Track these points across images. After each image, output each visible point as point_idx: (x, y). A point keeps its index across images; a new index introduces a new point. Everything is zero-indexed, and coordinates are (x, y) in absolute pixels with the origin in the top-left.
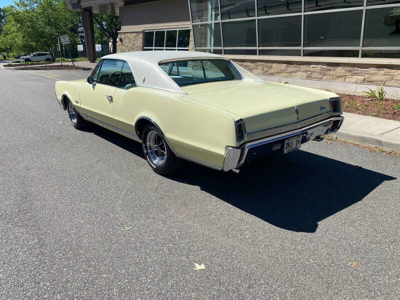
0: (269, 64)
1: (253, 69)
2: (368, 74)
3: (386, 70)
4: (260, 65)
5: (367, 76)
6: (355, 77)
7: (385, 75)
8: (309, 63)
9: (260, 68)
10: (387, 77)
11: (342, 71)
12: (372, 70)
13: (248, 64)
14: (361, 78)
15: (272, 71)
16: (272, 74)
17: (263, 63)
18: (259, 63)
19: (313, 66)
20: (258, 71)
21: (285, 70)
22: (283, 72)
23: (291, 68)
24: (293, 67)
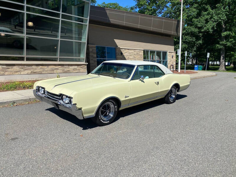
2: (32, 69)
3: (41, 67)
5: (32, 70)
6: (26, 71)
7: (41, 69)
10: (42, 70)
11: (18, 69)
12: (34, 67)
14: (30, 71)
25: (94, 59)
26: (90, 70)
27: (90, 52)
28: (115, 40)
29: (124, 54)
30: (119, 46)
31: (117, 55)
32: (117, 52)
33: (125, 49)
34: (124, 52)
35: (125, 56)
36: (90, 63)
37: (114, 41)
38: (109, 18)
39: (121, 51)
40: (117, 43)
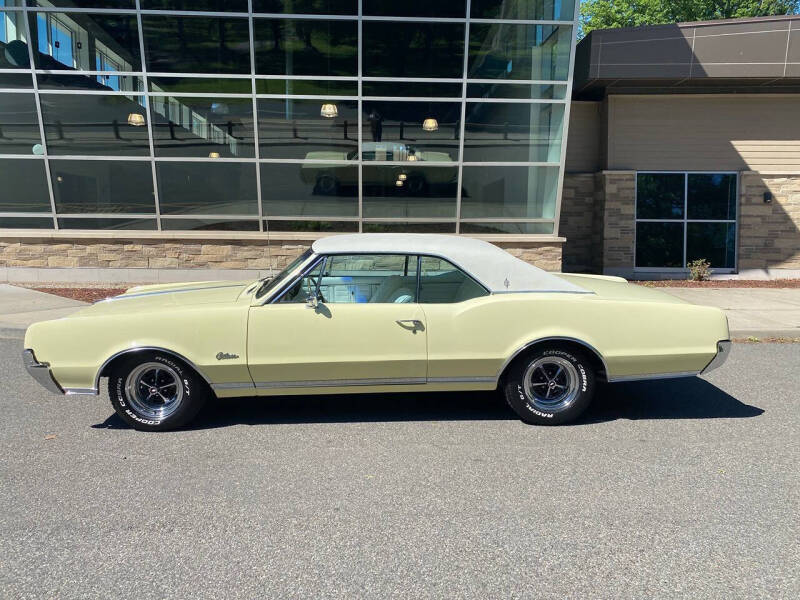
0: (192, 247)
1: (153, 257)
4: (168, 250)
8: (280, 243)
9: (170, 254)
13: (138, 247)
15: (201, 259)
16: (202, 265)
17: (178, 246)
18: (168, 246)
19: (287, 247)
20: (167, 261)
21: (230, 256)
22: (227, 260)
23: (244, 252)
24: (247, 250)
25: (623, 223)
26: (602, 262)
27: (607, 197)
28: (733, 142)
29: (781, 200)
30: (753, 168)
31: (741, 204)
32: (744, 191)
33: (789, 176)
34: (783, 189)
35: (787, 208)
36: (605, 236)
37: (732, 145)
38: (700, 59)
39: (765, 187)
40: (743, 154)
